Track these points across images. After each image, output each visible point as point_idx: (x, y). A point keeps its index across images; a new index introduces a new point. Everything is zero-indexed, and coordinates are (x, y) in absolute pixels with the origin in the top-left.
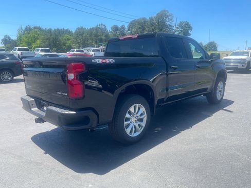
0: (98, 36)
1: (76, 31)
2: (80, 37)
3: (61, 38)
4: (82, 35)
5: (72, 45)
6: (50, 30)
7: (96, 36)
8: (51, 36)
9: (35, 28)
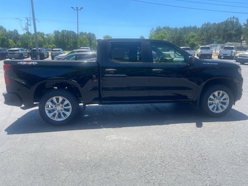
0: (227, 31)
1: (202, 27)
2: (205, 33)
3: (185, 36)
4: (207, 31)
5: (195, 43)
6: (176, 29)
7: (225, 31)
8: (175, 34)
9: (164, 28)
